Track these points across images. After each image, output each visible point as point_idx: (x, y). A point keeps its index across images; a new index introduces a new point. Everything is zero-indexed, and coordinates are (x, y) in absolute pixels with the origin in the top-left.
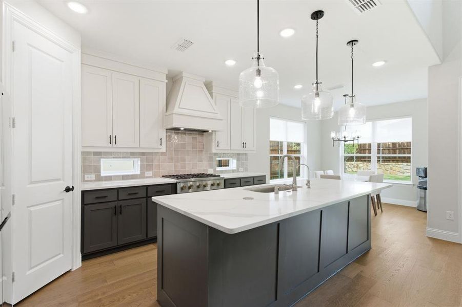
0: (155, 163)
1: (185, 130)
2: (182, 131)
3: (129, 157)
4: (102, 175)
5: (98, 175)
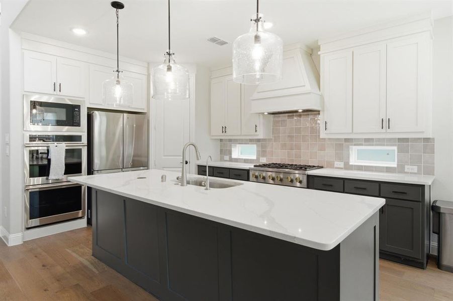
0: (268, 149)
1: (304, 111)
2: (300, 112)
3: (248, 144)
4: (233, 157)
5: (230, 157)
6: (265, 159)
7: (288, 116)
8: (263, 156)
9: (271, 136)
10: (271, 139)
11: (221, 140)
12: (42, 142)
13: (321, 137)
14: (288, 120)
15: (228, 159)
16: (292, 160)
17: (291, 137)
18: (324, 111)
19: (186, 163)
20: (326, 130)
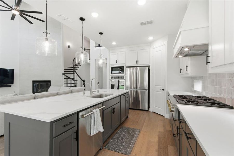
5: (194, 89)
10: (207, 76)
11: (192, 78)
15: (193, 91)
19: (163, 90)
20: (207, 64)
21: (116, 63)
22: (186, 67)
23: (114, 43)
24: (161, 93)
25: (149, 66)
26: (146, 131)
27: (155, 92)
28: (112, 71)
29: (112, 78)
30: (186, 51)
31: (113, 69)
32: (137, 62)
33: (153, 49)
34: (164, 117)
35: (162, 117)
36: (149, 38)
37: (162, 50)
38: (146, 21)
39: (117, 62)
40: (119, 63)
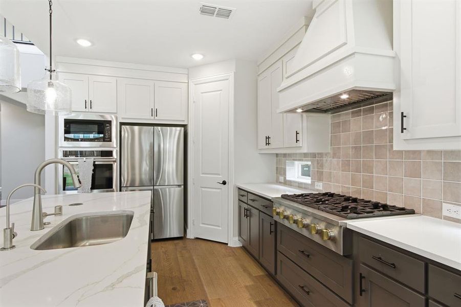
0: (326, 170)
4: (287, 179)
5: (285, 178)
6: (321, 184)
7: (353, 113)
8: (320, 180)
9: (329, 149)
10: (329, 153)
11: (277, 155)
12: (73, 157)
13: (395, 148)
14: (353, 120)
15: (283, 181)
16: (359, 192)
17: (357, 149)
18: (399, 91)
19: (224, 183)
20: (402, 132)
21: (84, 110)
22: (297, 133)
23: (84, 43)
24: (219, 190)
25: (185, 126)
26: (219, 299)
27: (203, 189)
28: (67, 131)
29: (66, 154)
30: (344, 100)
31: (73, 127)
32: (154, 112)
33: (195, 84)
34: (226, 245)
35: (223, 246)
36: (193, 56)
37: (221, 90)
38: (218, 6)
39: (89, 104)
40: (94, 109)
